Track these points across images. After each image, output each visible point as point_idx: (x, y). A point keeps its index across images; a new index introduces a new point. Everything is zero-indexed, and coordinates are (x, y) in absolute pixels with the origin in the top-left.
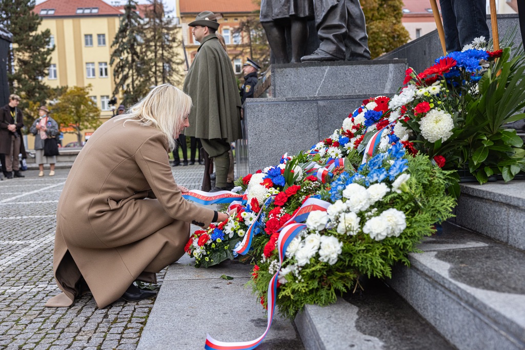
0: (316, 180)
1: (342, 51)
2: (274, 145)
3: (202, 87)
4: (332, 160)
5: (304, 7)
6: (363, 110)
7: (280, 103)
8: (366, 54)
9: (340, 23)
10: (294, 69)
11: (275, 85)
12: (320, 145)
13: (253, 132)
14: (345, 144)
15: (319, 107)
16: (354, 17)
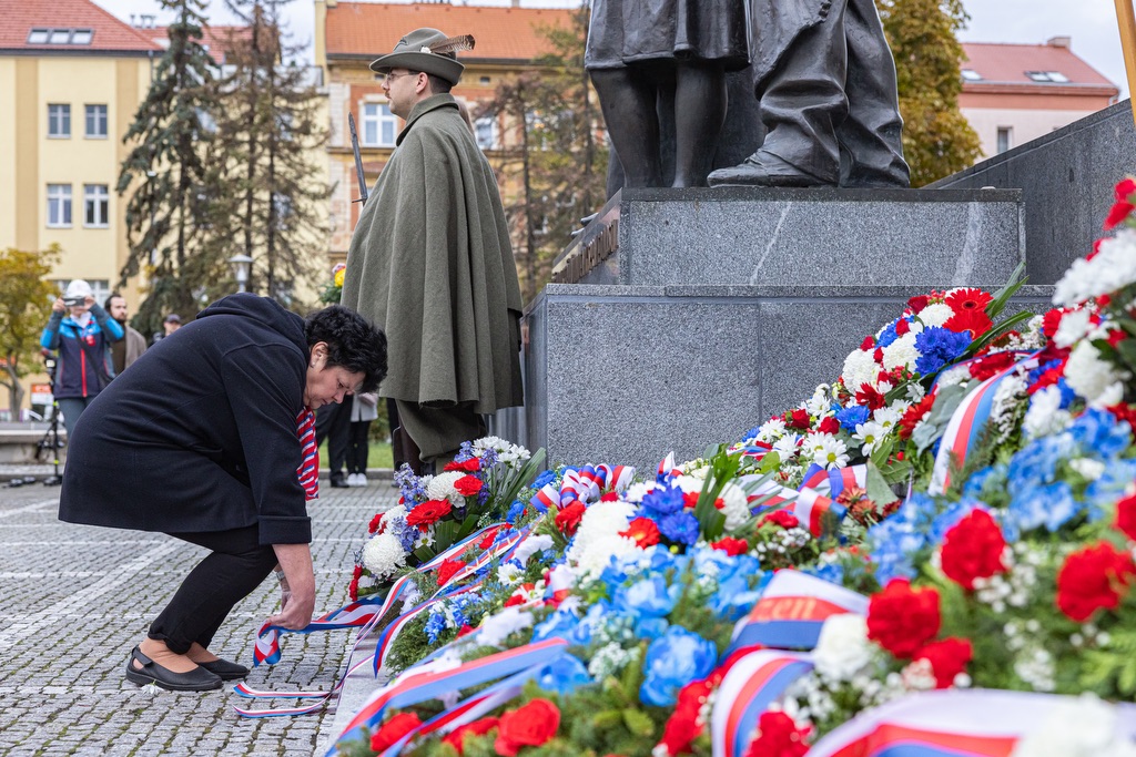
0: (795, 524)
1: (830, 158)
2: (625, 426)
3: (406, 247)
4: (818, 474)
5: (719, 31)
6: (911, 325)
7: (647, 301)
8: (896, 172)
9: (827, 78)
10: (689, 204)
11: (628, 251)
12: (772, 428)
13: (562, 385)
14: (858, 426)
15: (762, 319)
16: (867, 62)
